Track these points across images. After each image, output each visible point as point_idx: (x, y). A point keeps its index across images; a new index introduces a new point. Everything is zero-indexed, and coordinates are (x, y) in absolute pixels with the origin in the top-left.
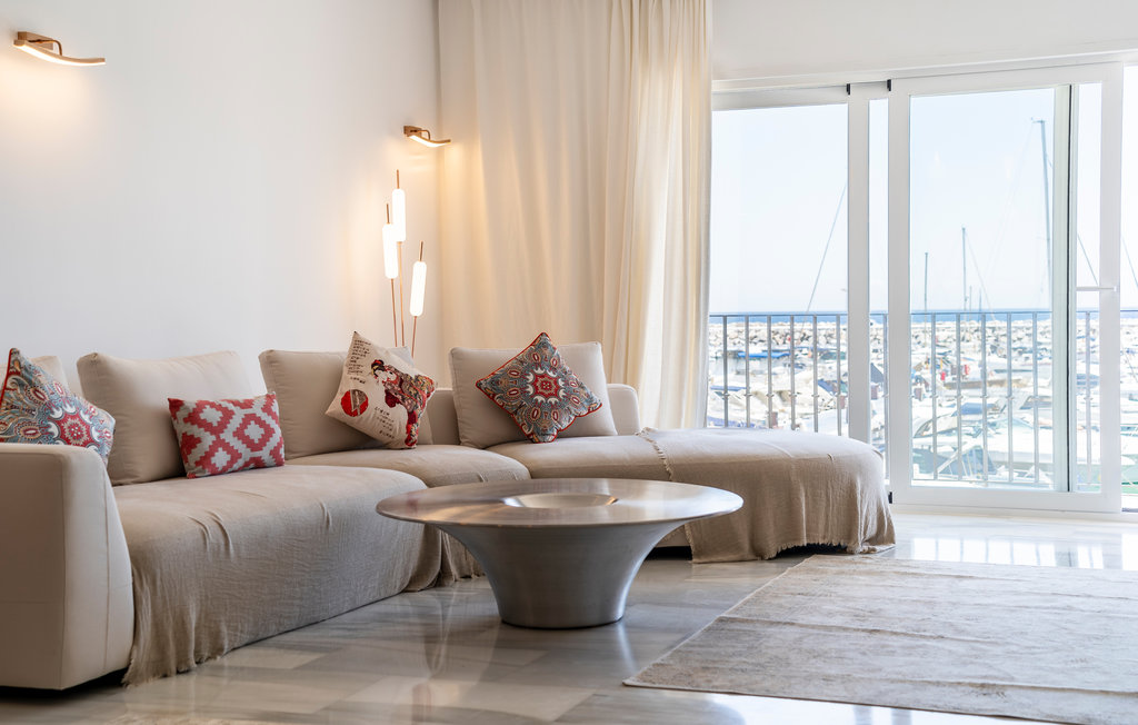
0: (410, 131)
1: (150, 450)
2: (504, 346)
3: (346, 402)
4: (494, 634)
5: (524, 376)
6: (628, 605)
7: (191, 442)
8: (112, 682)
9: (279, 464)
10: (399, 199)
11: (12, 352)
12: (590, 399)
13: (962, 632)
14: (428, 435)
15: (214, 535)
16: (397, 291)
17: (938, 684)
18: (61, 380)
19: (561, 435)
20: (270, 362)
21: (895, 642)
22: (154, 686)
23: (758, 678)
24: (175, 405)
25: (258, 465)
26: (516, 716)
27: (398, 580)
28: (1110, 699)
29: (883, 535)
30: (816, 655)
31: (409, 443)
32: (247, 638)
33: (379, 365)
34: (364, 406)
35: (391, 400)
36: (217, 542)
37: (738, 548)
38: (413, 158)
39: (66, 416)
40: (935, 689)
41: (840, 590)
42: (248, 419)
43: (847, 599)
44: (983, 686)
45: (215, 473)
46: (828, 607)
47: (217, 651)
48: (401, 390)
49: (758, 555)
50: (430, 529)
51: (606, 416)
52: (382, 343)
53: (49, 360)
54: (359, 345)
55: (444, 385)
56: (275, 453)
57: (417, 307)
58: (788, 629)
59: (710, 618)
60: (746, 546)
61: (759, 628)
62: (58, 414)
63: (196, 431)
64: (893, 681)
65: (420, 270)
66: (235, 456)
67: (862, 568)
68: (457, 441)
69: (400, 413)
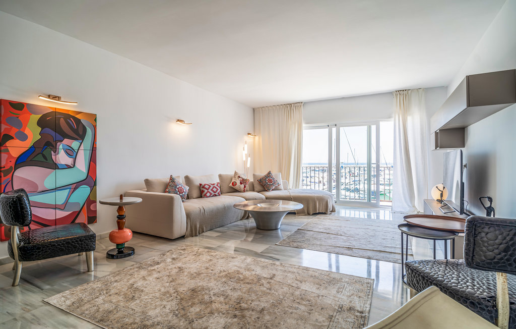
0: (248, 134)
1: (195, 193)
2: (262, 173)
3: (233, 184)
4: (255, 230)
5: (266, 179)
6: (281, 225)
7: (203, 191)
8: (183, 237)
9: (220, 195)
10: (246, 146)
11: (171, 176)
12: (278, 183)
13: (345, 234)
14: (248, 190)
15: (202, 210)
16: (245, 163)
17: (339, 247)
18: (181, 181)
19: (273, 190)
20: (220, 176)
21: (332, 236)
22: (190, 238)
23: (303, 244)
24: (201, 185)
25: (216, 195)
26: (253, 251)
27: (239, 218)
28: (374, 252)
29: (333, 211)
30: (316, 239)
31: (244, 191)
32: (209, 229)
33: (239, 177)
34: (236, 184)
35: (241, 183)
36: (203, 212)
37: (305, 213)
38: (249, 139)
39: (179, 187)
40: (338, 248)
41: (323, 223)
42: (213, 187)
43: (324, 225)
44: (348, 248)
45: (207, 197)
46: (320, 227)
47: (203, 232)
48: (243, 181)
49: (309, 214)
50: (246, 211)
51: (281, 187)
52: (241, 173)
53: (179, 177)
54: (236, 173)
55: (251, 180)
56: (218, 193)
57: (248, 165)
58: (311, 232)
59: (295, 229)
60: (306, 212)
61: (306, 232)
62: (178, 187)
63: (204, 189)
64: (330, 246)
65: (249, 159)
66: (211, 194)
67: (328, 218)
68: (254, 191)
69: (242, 186)
